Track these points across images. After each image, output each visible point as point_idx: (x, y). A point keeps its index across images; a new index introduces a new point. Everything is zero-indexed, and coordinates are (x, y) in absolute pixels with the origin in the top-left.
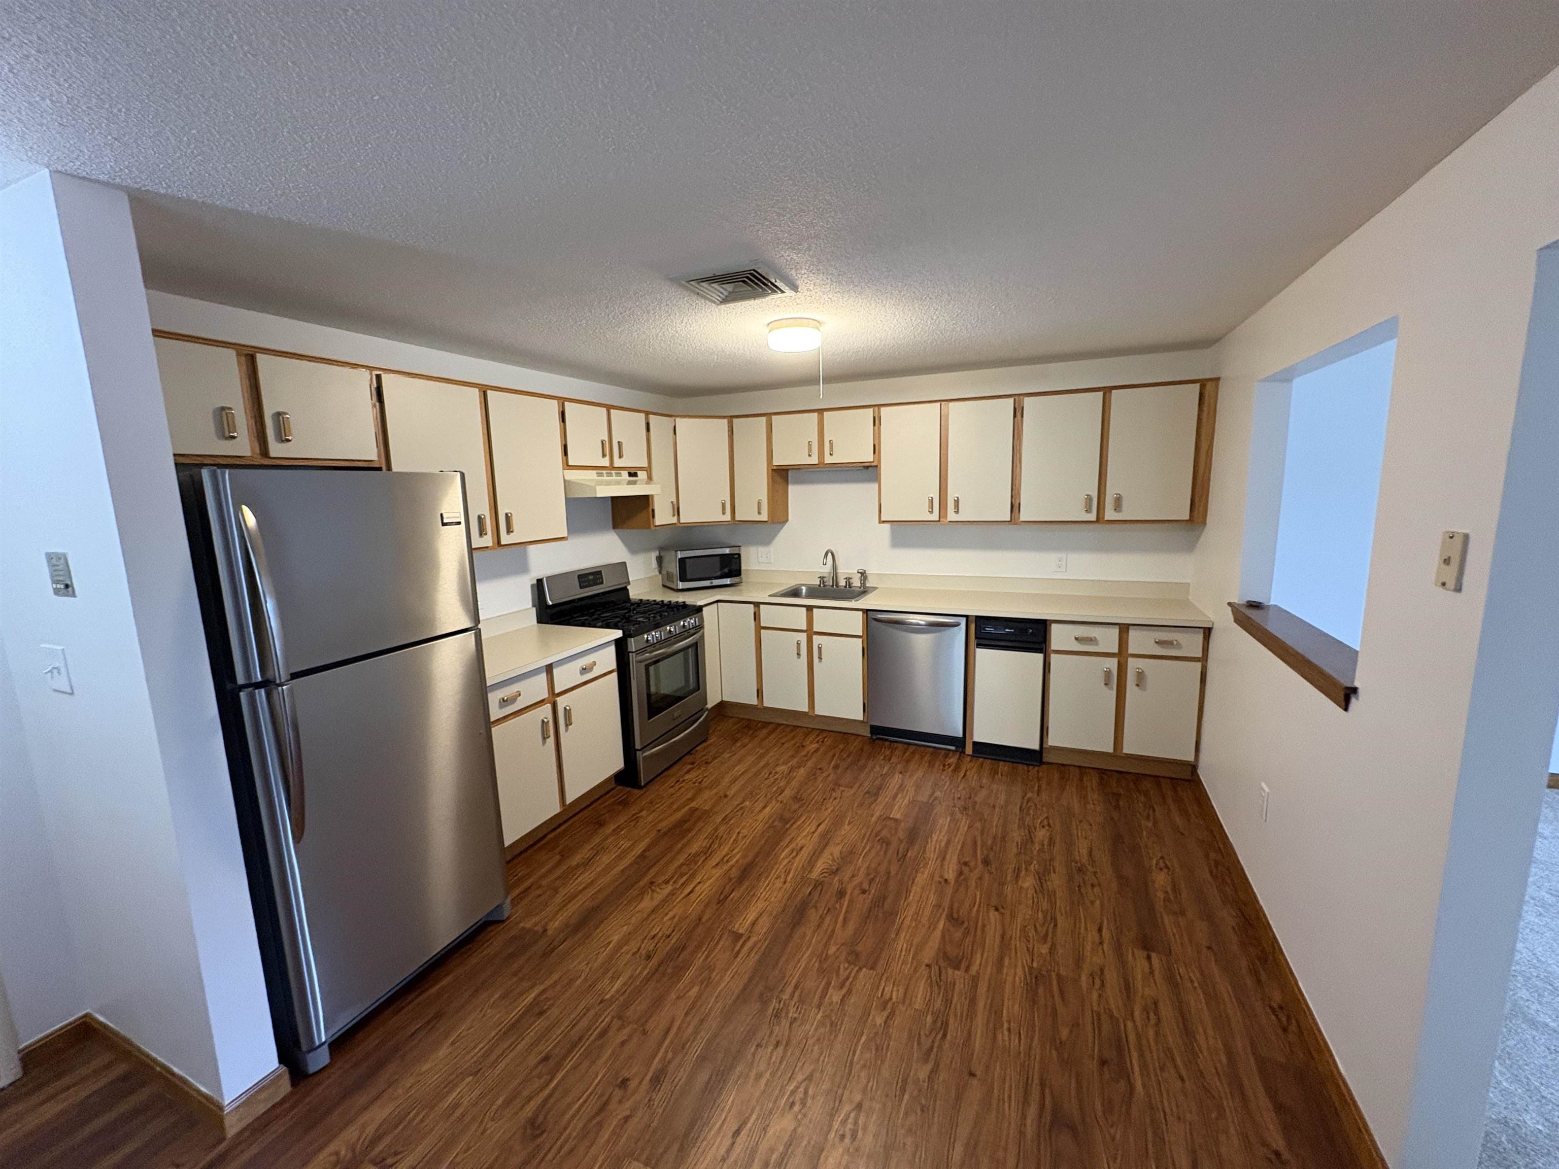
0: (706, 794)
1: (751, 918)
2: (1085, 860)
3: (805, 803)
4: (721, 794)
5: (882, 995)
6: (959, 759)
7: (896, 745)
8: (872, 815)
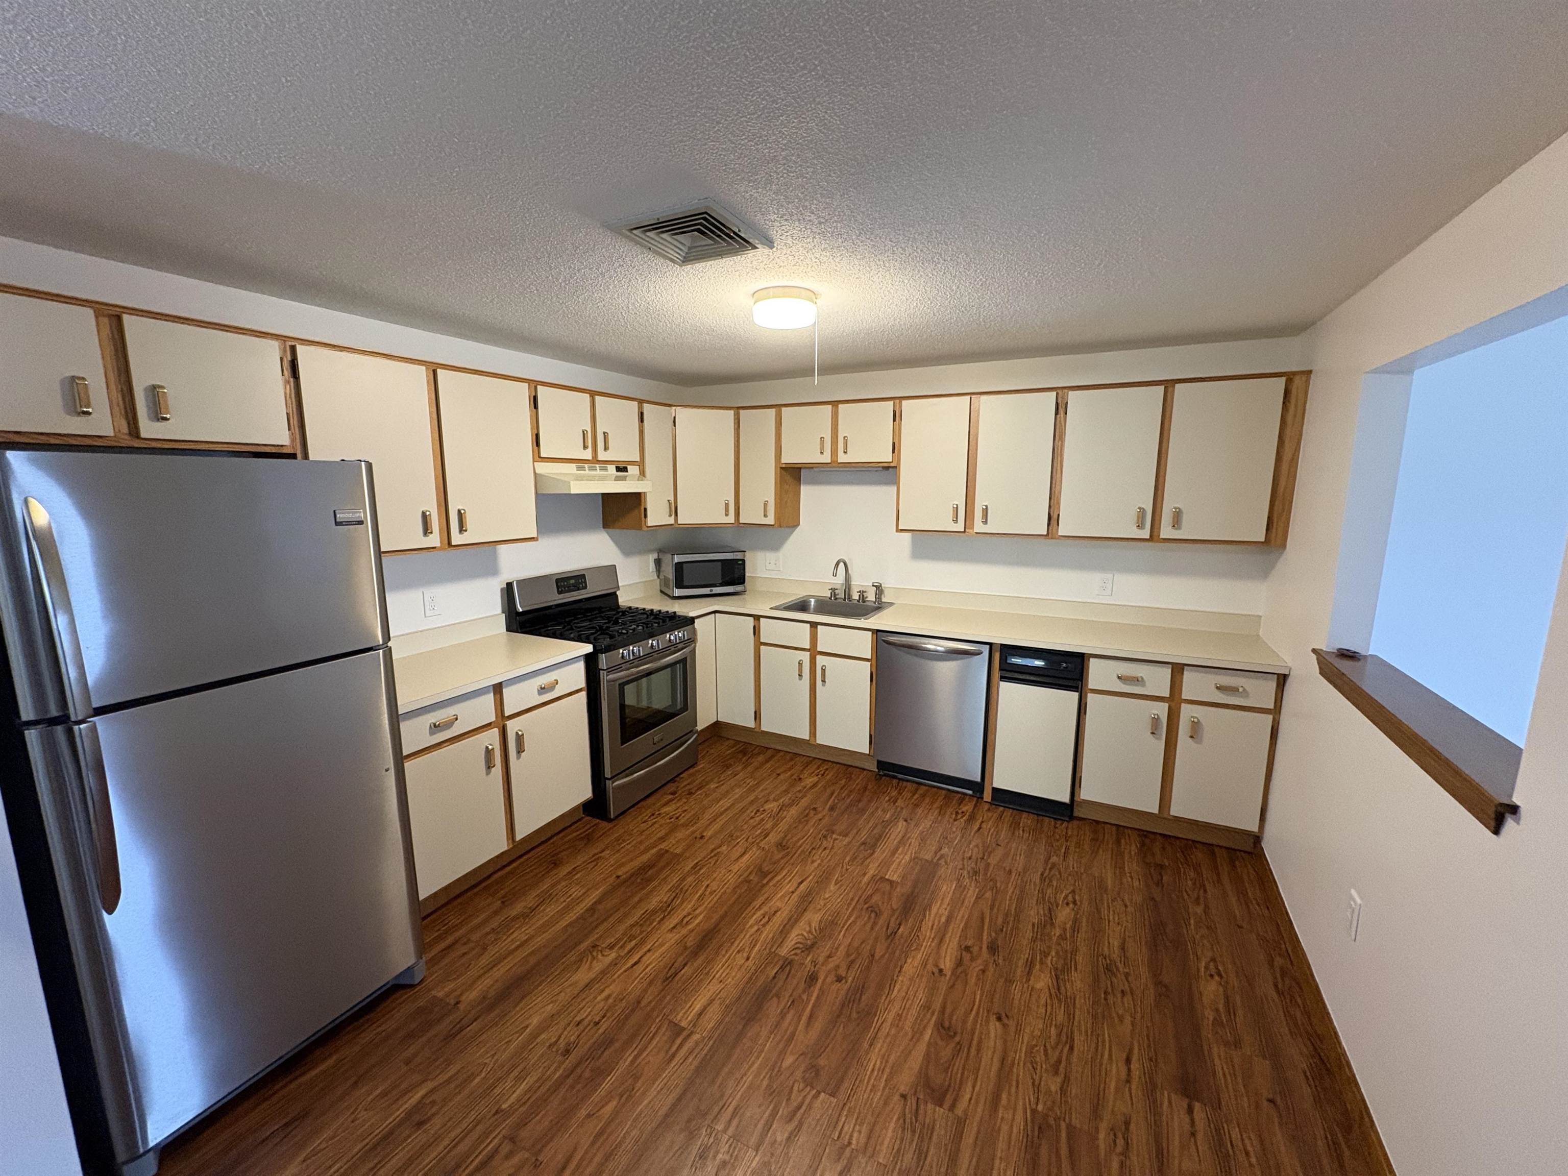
0: (681, 834)
1: (698, 1007)
2: (1116, 954)
3: (788, 854)
4: (698, 834)
5: (839, 1137)
6: (975, 805)
7: (905, 784)
8: (865, 874)
